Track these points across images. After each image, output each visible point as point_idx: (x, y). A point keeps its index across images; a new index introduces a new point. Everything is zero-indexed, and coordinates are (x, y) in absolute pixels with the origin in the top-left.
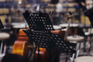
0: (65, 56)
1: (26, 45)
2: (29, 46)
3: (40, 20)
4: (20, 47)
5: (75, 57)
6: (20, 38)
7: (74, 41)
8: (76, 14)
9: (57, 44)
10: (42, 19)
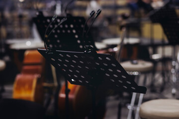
0: (117, 102)
1: (39, 81)
2: (45, 84)
3: (69, 31)
4: (27, 86)
5: (136, 103)
6: (26, 68)
7: (133, 71)
8: (132, 20)
9: (108, 75)
10: (71, 29)
